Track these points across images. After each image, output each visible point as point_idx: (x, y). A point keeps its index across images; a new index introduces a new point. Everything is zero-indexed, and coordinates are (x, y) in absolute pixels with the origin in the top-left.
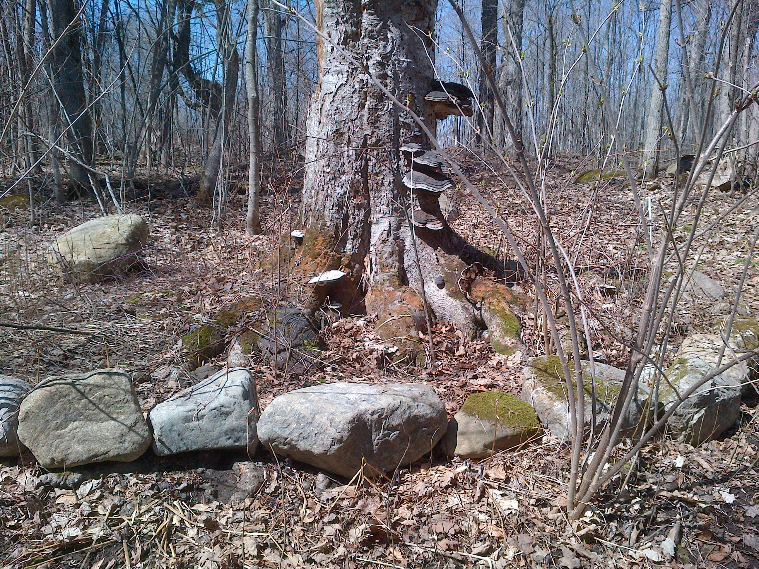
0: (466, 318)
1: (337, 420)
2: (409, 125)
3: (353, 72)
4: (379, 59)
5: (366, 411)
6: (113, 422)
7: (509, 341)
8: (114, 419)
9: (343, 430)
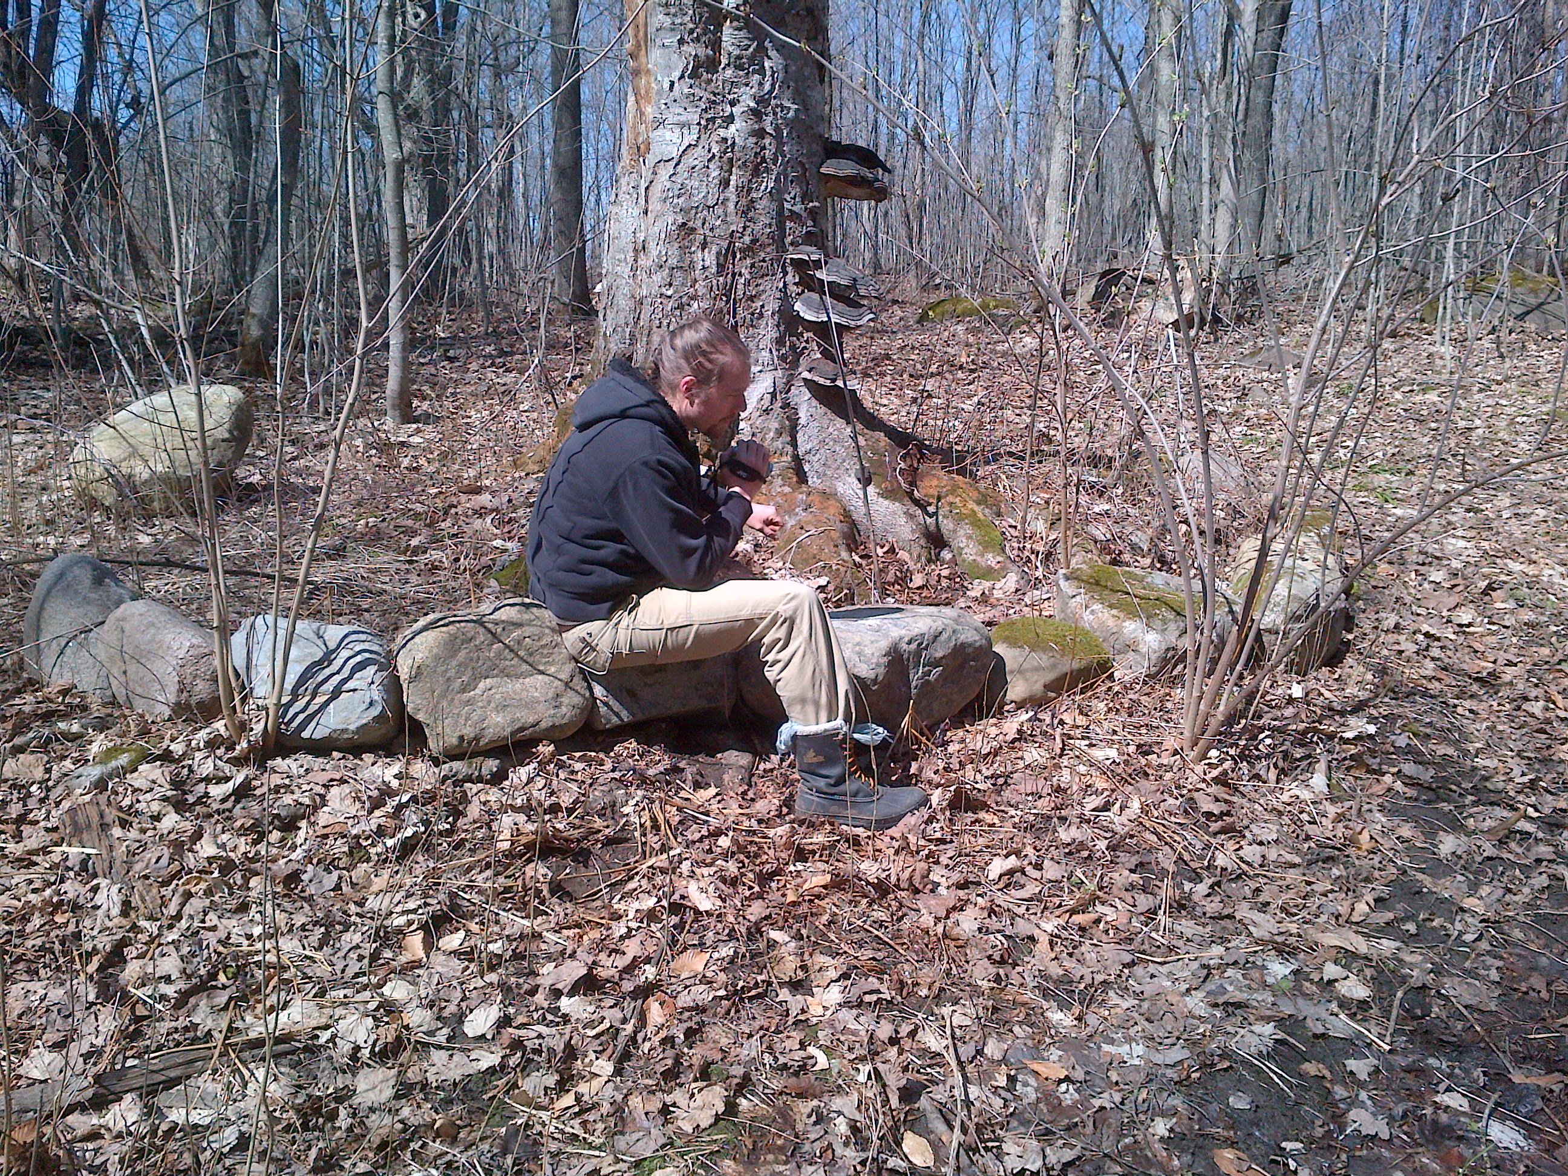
0: (913, 531)
1: (868, 651)
2: (799, 216)
3: (707, 125)
4: (752, 104)
5: (901, 639)
6: (540, 677)
7: (992, 560)
8: (542, 673)
9: (878, 665)
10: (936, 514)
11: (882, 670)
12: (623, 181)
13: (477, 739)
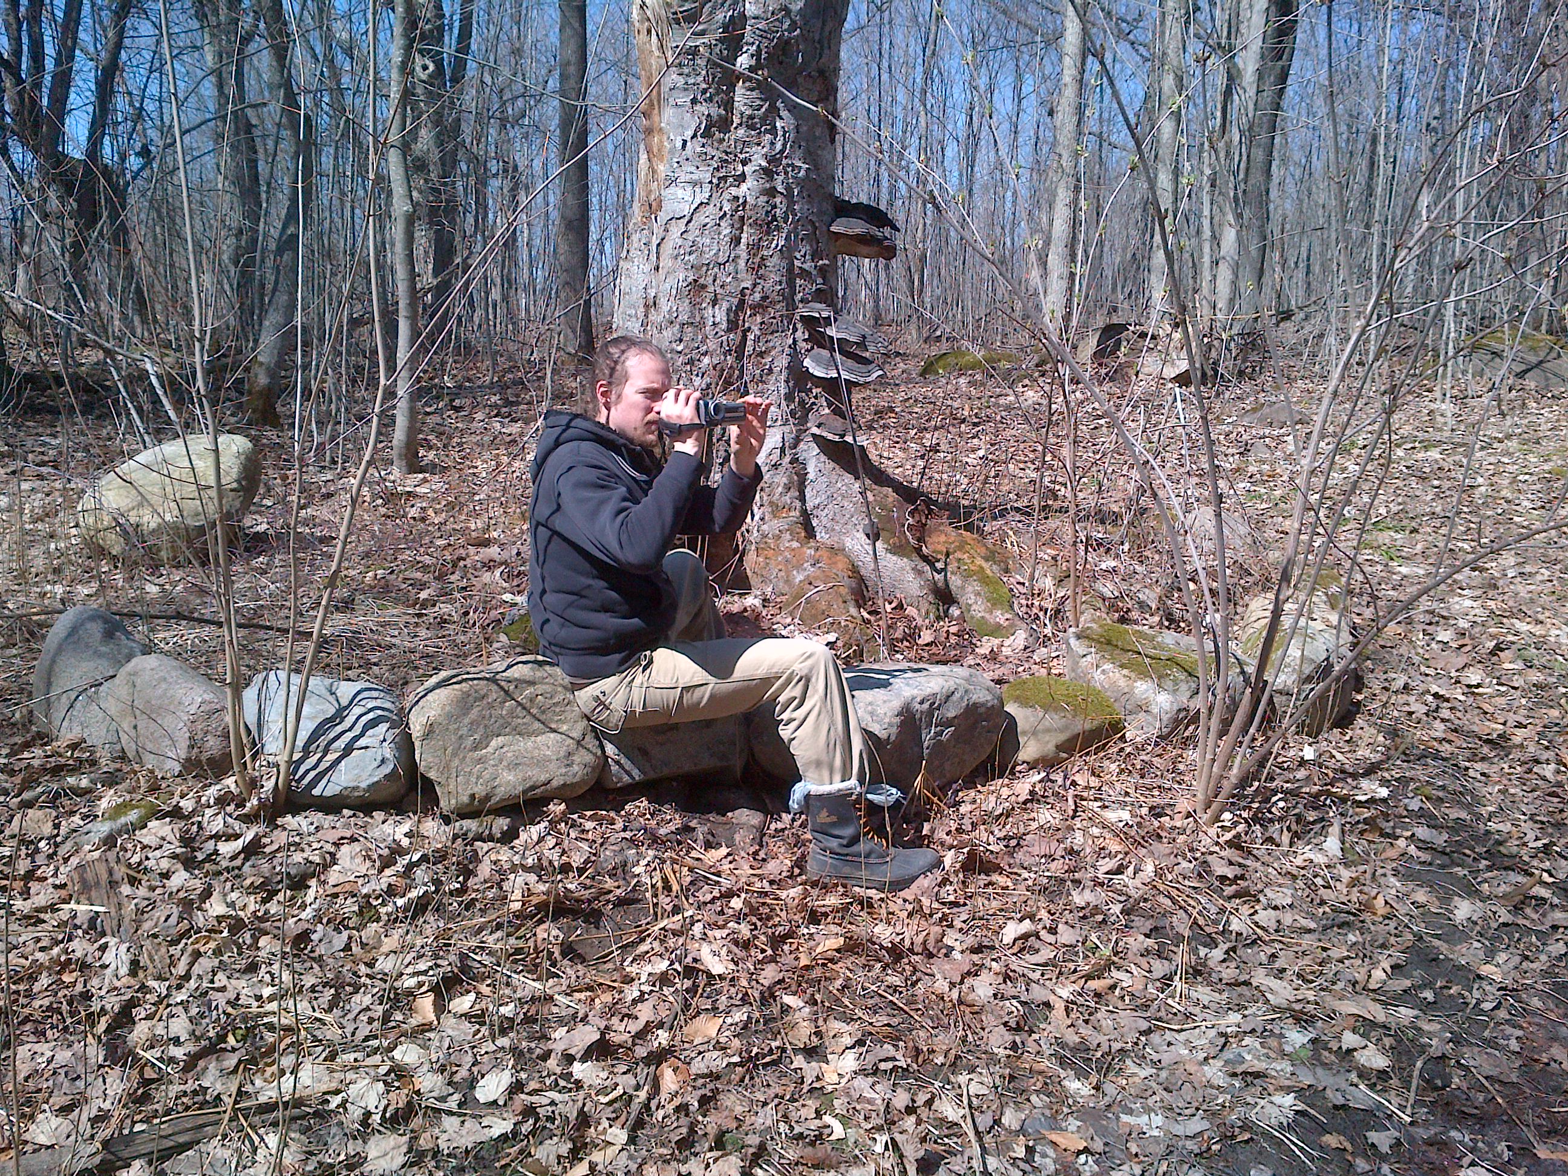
0: (921, 587)
1: (880, 711)
2: (809, 273)
3: (719, 184)
4: (764, 164)
5: (913, 698)
6: (552, 735)
7: (1000, 617)
8: (554, 731)
9: (890, 725)
10: (944, 570)
11: (894, 730)
12: (635, 238)
13: (488, 798)
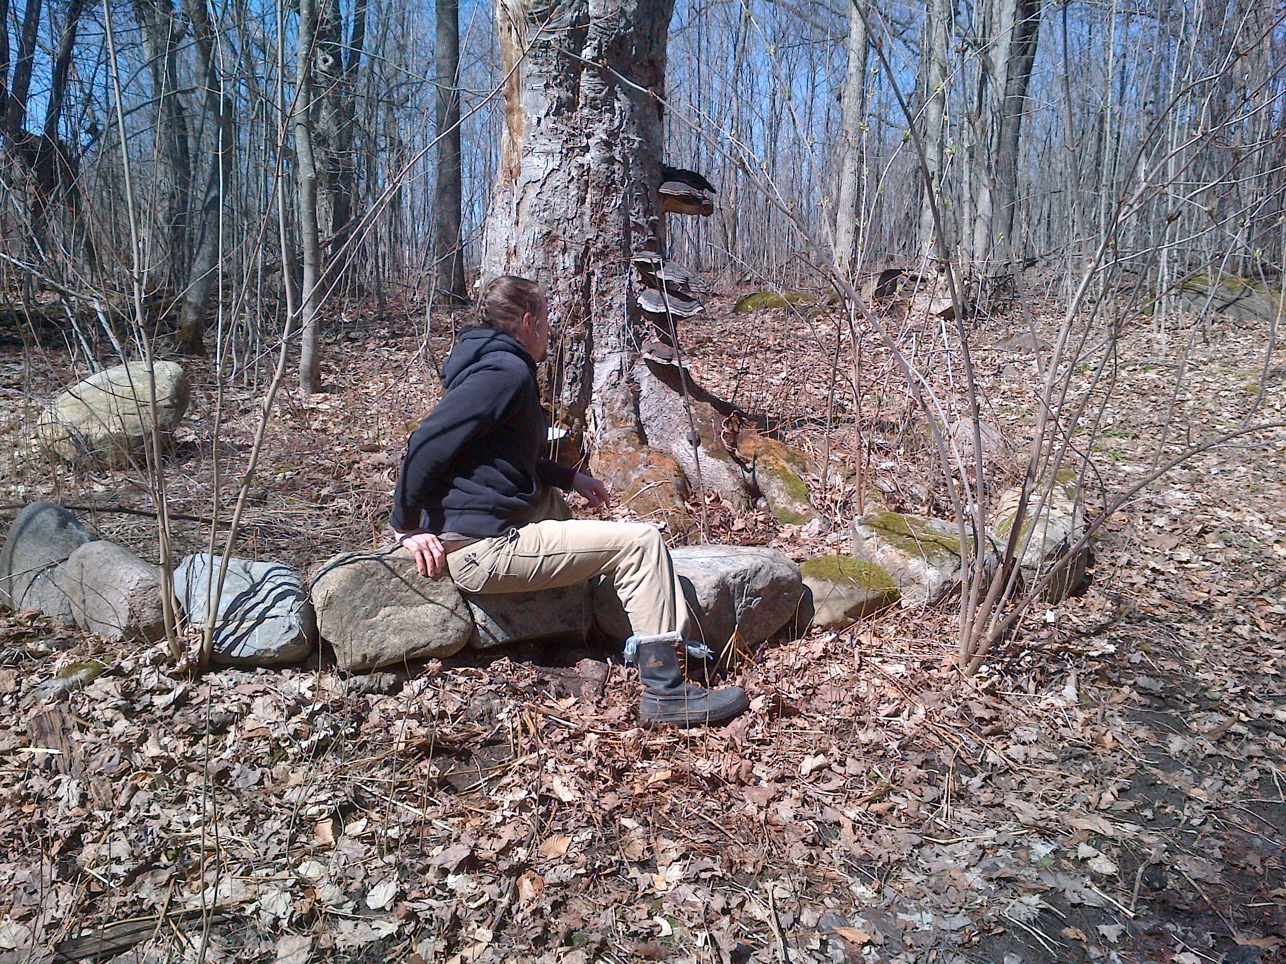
0: (734, 484)
1: (701, 584)
3: (567, 154)
4: (605, 137)
5: (728, 573)
6: (430, 606)
7: (799, 508)
8: (432, 602)
9: (709, 595)
10: (753, 470)
11: (712, 600)
12: (499, 198)
13: (377, 657)
